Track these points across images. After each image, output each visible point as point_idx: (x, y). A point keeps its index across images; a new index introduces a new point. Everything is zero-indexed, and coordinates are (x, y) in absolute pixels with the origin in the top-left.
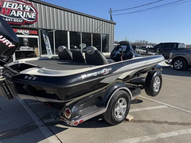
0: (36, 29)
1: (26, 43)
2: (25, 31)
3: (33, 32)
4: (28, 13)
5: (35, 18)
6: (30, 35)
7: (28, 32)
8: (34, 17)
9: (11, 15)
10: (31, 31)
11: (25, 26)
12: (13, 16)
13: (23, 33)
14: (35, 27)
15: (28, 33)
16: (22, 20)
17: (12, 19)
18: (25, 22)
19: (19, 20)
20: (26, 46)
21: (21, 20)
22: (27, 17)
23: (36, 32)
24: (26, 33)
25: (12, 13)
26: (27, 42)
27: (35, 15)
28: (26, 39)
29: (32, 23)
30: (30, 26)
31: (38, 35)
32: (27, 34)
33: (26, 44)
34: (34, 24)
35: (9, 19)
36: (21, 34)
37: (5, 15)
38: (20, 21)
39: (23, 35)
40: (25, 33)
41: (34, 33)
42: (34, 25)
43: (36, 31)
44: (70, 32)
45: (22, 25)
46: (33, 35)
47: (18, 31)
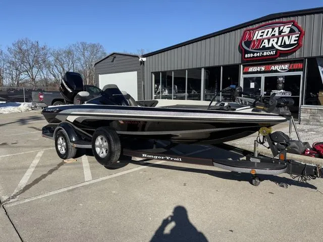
0: (301, 61)
2: (283, 66)
3: (296, 66)
4: (286, 38)
5: (296, 42)
6: (290, 71)
7: (286, 67)
8: (295, 41)
9: (261, 47)
10: (292, 65)
11: (282, 58)
12: (264, 48)
13: (278, 70)
17: (262, 53)
18: (280, 53)
19: (270, 52)
20: (280, 90)
21: (274, 50)
22: (283, 44)
23: (300, 65)
24: (284, 68)
25: (263, 45)
26: (283, 83)
27: (297, 37)
28: (281, 79)
30: (290, 57)
31: (302, 71)
32: (285, 70)
33: (281, 86)
34: (297, 52)
35: (259, 53)
37: (255, 49)
38: (272, 53)
39: (279, 72)
40: (282, 70)
42: (297, 55)
45: (277, 58)
46: (294, 70)
47: (273, 68)
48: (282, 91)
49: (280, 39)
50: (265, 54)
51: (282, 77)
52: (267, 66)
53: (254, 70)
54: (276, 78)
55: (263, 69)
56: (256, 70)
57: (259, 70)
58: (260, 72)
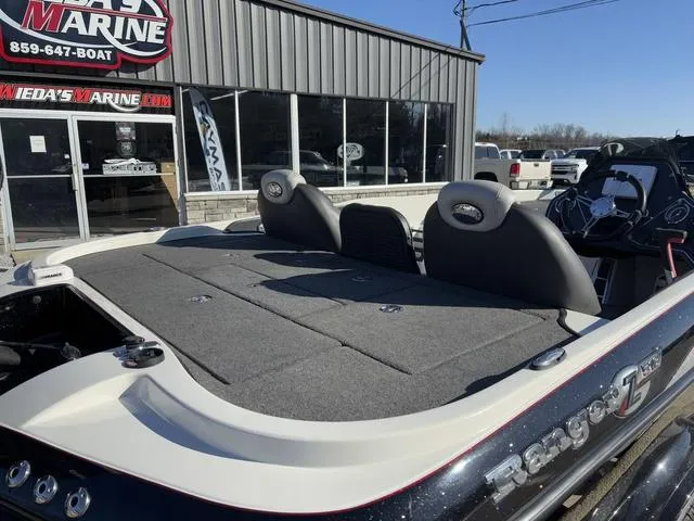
0: (168, 89)
1: (127, 146)
2: (124, 96)
3: (156, 99)
4: (133, 23)
5: (161, 41)
6: (143, 110)
7: (134, 99)
8: (158, 37)
9: (64, 30)
10: (146, 96)
11: (122, 75)
12: (73, 35)
13: (113, 105)
14: (161, 78)
15: (133, 103)
16: (109, 53)
17: (69, 49)
18: (123, 60)
19: (97, 50)
20: (128, 158)
21: (108, 49)
22: (128, 38)
23: (166, 100)
24: (127, 102)
25: (68, 24)
26: (131, 141)
27: (162, 29)
28: (125, 131)
29: (149, 64)
30: (142, 75)
31: (173, 113)
32: (130, 107)
33: (129, 147)
34: (160, 65)
35: (59, 48)
36: (107, 108)
37: (43, 32)
38: (101, 55)
39: (116, 111)
40: (124, 106)
41: (158, 106)
42: (160, 73)
43: (164, 97)
44: (300, 96)
45: (109, 71)
46: (153, 111)
47: (97, 97)
48: (133, 160)
49: (120, 21)
50: (81, 53)
51: (128, 124)
52: (79, 90)
53: (34, 98)
54: (112, 126)
55: (67, 96)
56: (41, 98)
57: (53, 98)
58: (58, 106)
